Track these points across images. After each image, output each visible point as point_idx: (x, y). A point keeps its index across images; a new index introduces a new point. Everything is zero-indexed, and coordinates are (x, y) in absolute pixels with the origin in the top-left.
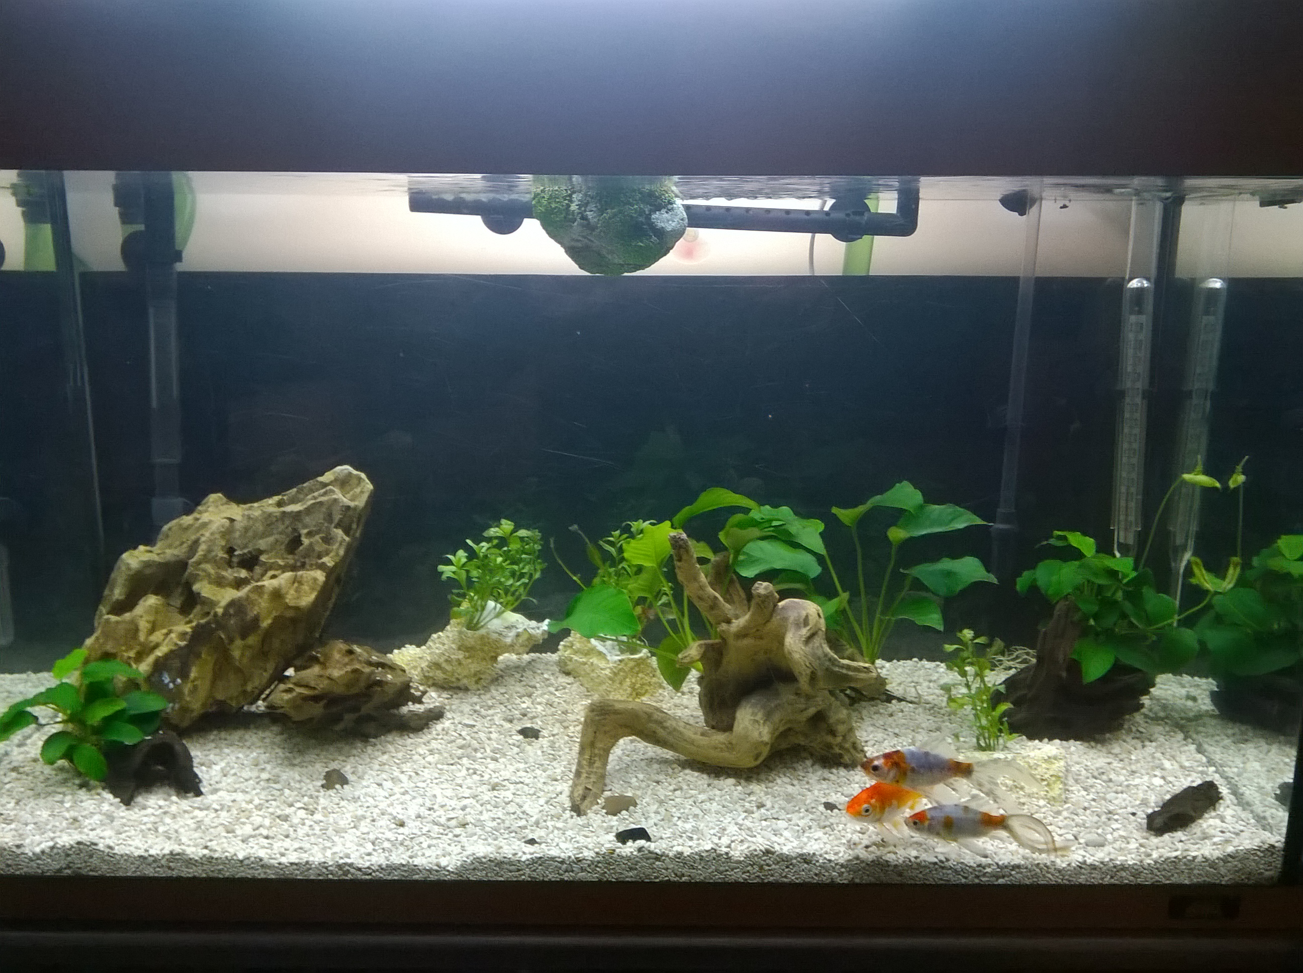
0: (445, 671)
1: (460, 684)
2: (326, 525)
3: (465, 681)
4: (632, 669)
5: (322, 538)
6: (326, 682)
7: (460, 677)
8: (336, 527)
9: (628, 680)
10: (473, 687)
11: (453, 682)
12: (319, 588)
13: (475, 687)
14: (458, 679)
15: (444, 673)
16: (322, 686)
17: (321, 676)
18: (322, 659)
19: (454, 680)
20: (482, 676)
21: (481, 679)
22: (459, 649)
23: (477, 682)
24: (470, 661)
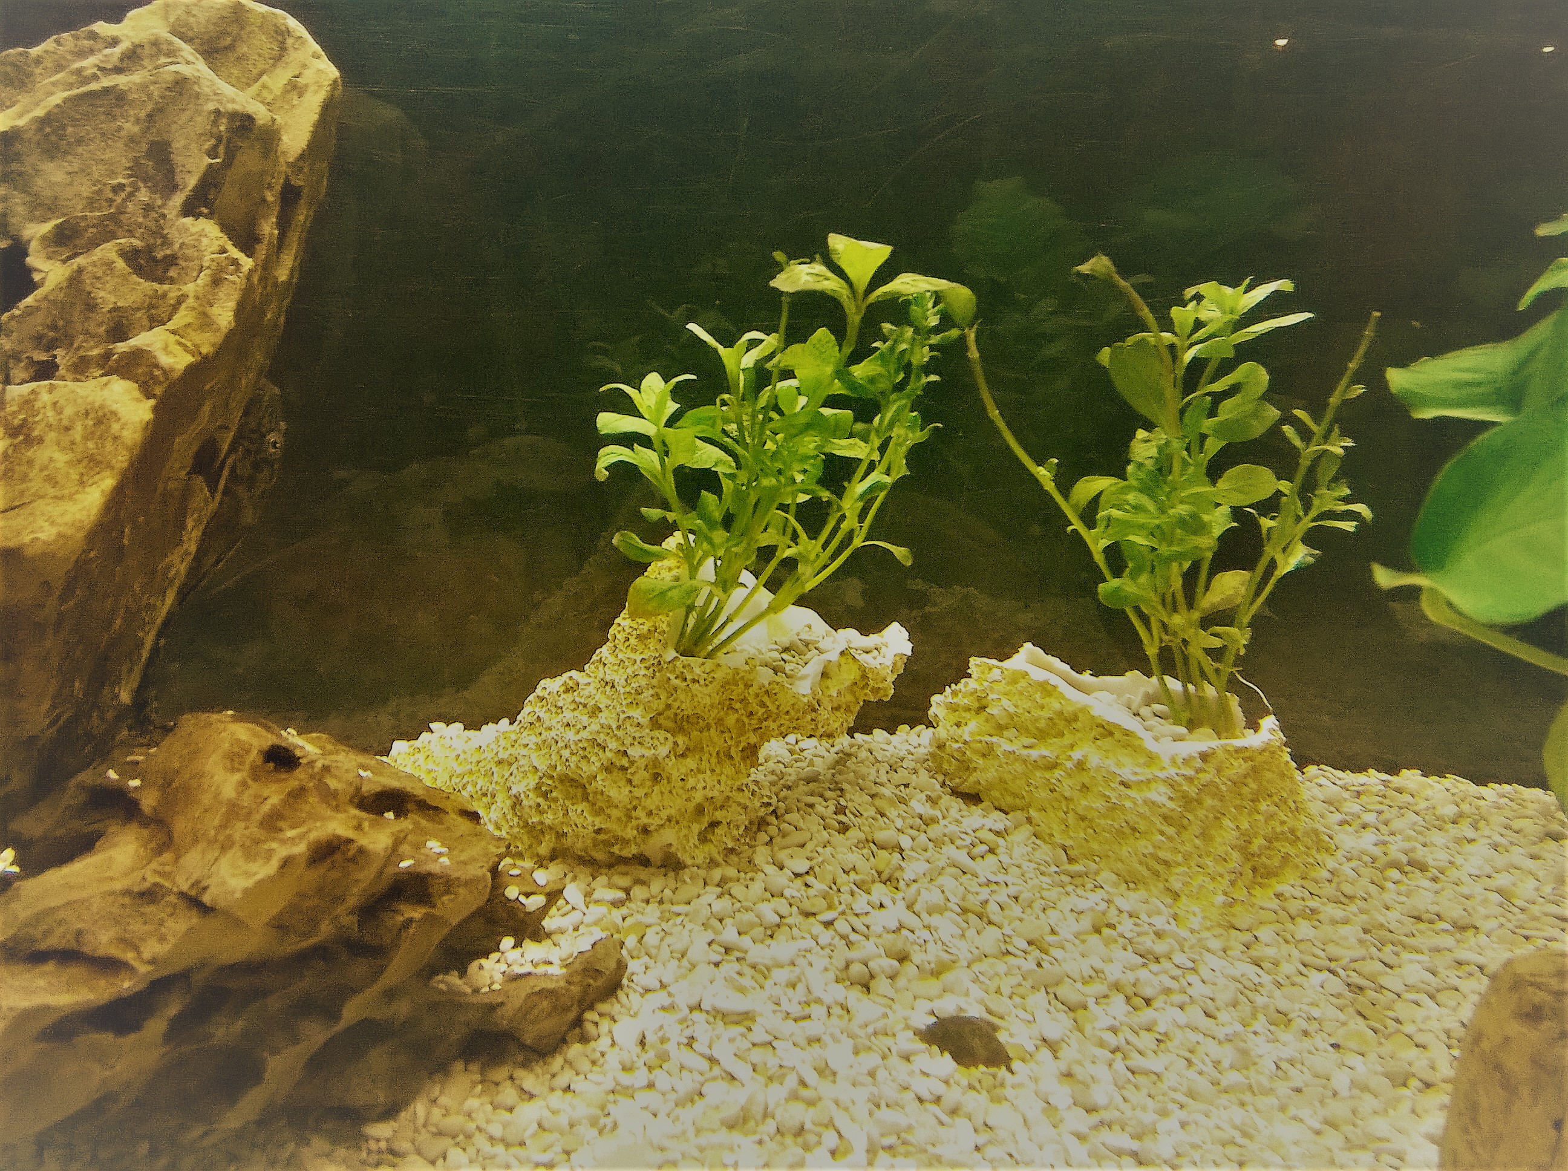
0: (599, 806)
1: (653, 847)
2: (144, 195)
3: (669, 836)
4: (1237, 783)
5: (131, 256)
6: (180, 924)
7: (654, 822)
8: (189, 209)
9: (1226, 822)
10: (694, 854)
11: (625, 842)
12: (121, 460)
13: (701, 855)
14: (645, 831)
15: (598, 812)
16: (152, 948)
17: (149, 895)
18: (148, 802)
19: (630, 833)
20: (719, 815)
21: (714, 824)
22: (655, 724)
23: (703, 839)
24: (691, 763)
